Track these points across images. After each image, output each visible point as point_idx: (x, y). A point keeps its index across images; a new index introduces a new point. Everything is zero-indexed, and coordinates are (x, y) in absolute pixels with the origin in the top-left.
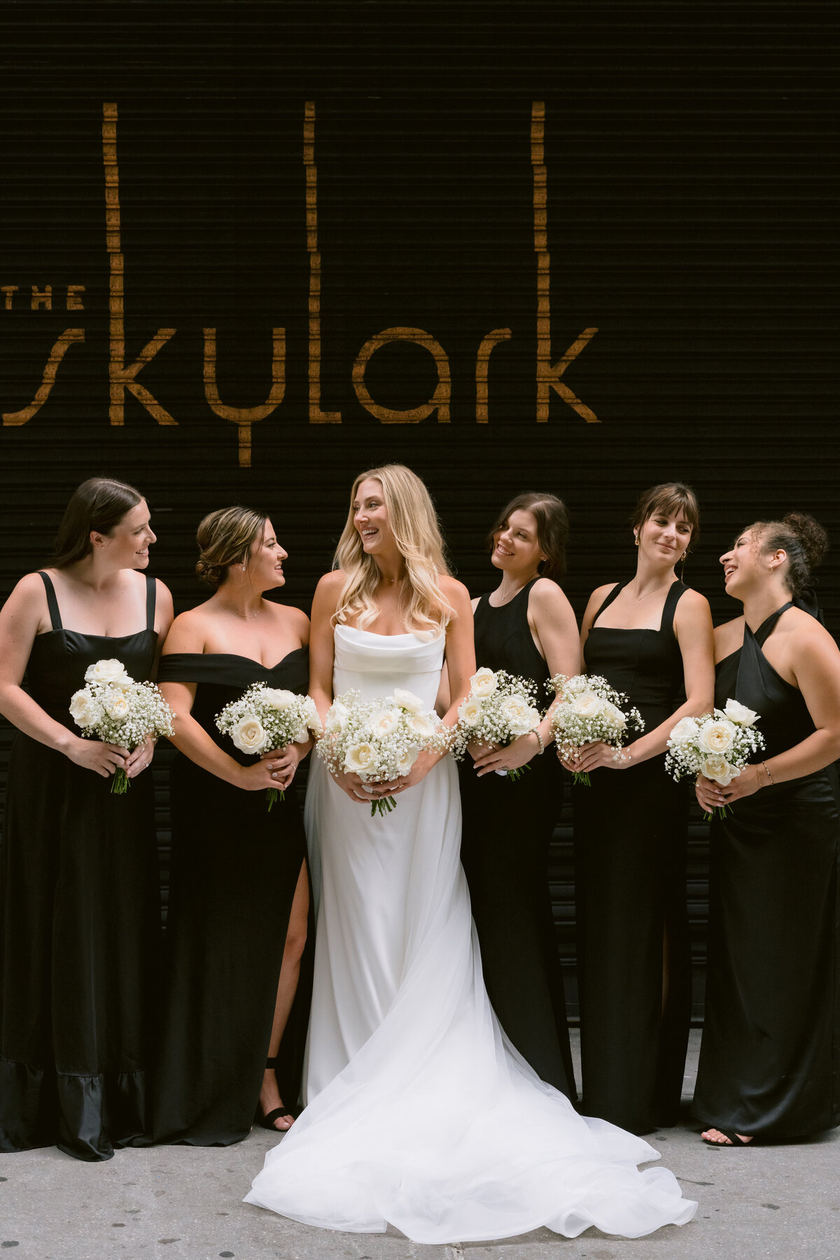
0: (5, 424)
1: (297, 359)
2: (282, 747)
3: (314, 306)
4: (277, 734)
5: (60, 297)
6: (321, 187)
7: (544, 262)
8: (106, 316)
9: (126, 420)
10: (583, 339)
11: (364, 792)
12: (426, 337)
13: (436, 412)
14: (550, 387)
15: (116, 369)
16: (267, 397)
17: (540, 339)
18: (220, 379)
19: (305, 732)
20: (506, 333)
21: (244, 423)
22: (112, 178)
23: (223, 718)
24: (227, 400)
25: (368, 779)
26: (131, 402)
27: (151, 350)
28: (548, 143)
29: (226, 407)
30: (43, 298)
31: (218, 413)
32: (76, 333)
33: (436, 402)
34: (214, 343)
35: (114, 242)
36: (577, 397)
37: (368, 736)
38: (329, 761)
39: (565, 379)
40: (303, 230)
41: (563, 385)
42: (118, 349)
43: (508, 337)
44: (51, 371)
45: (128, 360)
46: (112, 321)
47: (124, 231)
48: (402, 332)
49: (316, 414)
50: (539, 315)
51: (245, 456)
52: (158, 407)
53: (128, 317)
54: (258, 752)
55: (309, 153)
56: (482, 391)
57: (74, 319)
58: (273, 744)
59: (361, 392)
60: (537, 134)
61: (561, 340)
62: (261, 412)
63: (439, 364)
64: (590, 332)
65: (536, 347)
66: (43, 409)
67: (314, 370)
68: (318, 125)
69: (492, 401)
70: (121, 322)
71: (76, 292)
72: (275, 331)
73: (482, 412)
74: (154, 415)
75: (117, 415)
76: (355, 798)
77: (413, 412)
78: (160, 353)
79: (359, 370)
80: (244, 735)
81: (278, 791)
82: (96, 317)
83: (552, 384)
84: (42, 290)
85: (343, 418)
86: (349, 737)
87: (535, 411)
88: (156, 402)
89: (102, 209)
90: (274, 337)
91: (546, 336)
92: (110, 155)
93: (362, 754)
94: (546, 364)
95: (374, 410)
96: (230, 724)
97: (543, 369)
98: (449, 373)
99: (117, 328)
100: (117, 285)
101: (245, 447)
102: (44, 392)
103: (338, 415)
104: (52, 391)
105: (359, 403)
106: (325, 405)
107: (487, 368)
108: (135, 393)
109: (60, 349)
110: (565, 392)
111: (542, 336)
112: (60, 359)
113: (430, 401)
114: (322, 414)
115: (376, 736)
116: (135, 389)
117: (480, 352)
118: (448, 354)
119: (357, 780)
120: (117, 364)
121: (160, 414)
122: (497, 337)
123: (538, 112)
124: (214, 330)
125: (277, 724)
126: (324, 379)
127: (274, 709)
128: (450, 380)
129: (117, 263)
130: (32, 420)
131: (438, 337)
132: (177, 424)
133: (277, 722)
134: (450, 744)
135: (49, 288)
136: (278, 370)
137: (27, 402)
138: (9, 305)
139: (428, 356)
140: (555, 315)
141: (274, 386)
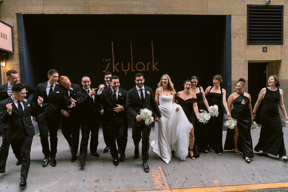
0: (103, 72)
1: (130, 65)
3: (132, 60)
5: (108, 60)
6: (132, 49)
7: (153, 56)
15: (114, 67)
18: (123, 67)
20: (150, 63)
22: (113, 49)
24: (124, 69)
27: (117, 65)
28: (153, 45)
30: (106, 60)
31: (123, 71)
32: (110, 63)
33: (143, 69)
35: (113, 55)
36: (157, 68)
40: (131, 53)
42: (114, 65)
44: (107, 67)
45: (115, 66)
47: (114, 54)
48: (140, 63)
49: (132, 70)
53: (115, 62)
55: (131, 46)
56: (148, 68)
57: (110, 62)
59: (137, 68)
60: (152, 44)
61: (155, 63)
62: (127, 70)
64: (157, 62)
67: (132, 66)
68: (132, 44)
73: (148, 70)
74: (117, 71)
75: (114, 71)
77: (141, 70)
79: (136, 66)
82: (111, 62)
85: (135, 71)
87: (153, 70)
88: (117, 69)
89: (112, 52)
90: (128, 63)
91: (153, 63)
92: (112, 47)
95: (138, 70)
97: (153, 66)
98: (145, 66)
99: (114, 63)
100: (113, 59)
101: (126, 74)
104: (107, 69)
107: (148, 66)
109: (108, 65)
110: (155, 68)
116: (115, 68)
117: (147, 64)
123: (152, 42)
124: (123, 63)
129: (113, 57)
131: (143, 63)
132: (119, 72)
136: (129, 66)
137: (105, 70)
138: (103, 61)
139: (143, 65)
140: (154, 61)
141: (128, 68)
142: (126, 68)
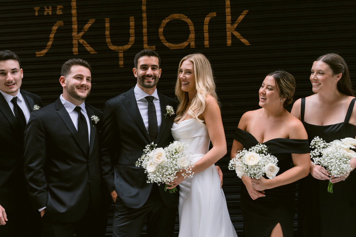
0: (37, 56)
1: (138, 27)
3: (144, 8)
5: (54, 9)
8: (71, 15)
9: (79, 52)
10: (243, 15)
12: (185, 17)
13: (190, 44)
15: (74, 34)
16: (128, 42)
17: (227, 15)
18: (111, 35)
20: (214, 14)
21: (121, 51)
24: (114, 43)
26: (80, 45)
27: (87, 26)
29: (114, 46)
30: (48, 11)
31: (111, 48)
32: (60, 23)
33: (190, 40)
34: (109, 23)
36: (242, 36)
39: (237, 29)
41: (236, 32)
42: (75, 27)
43: (215, 15)
44: (52, 36)
45: (79, 30)
46: (73, 17)
48: (176, 16)
49: (146, 46)
50: (226, 7)
51: (121, 63)
52: (90, 47)
53: (78, 16)
56: (206, 35)
57: (59, 17)
59: (162, 37)
61: (235, 15)
62: (127, 47)
63: (190, 27)
64: (245, 12)
65: (226, 18)
66: (50, 50)
67: (145, 30)
69: (210, 38)
70: (76, 17)
71: (59, 8)
72: (130, 18)
73: (207, 43)
74: (88, 50)
75: (75, 50)
77: (181, 44)
78: (90, 28)
79: (161, 30)
82: (67, 16)
83: (232, 32)
84: (48, 8)
85: (156, 48)
87: (226, 42)
88: (89, 45)
90: (130, 20)
91: (229, 14)
94: (230, 24)
95: (167, 44)
97: (228, 26)
98: (194, 30)
99: (74, 19)
100: (74, 4)
101: (121, 60)
102: (50, 43)
103: (154, 47)
104: (52, 43)
105: (161, 42)
106: (150, 43)
107: (208, 27)
108: (81, 43)
109: (55, 28)
110: (236, 34)
111: (228, 15)
112: (55, 32)
113: (187, 40)
114: (148, 47)
116: (81, 41)
117: (205, 21)
118: (193, 23)
120: (75, 33)
122: (211, 16)
124: (109, 19)
126: (149, 33)
128: (194, 32)
130: (46, 54)
131: (189, 17)
135: (50, 7)
136: (132, 31)
137: (44, 47)
138: (37, 14)
139: (186, 24)
140: (232, 6)
141: (131, 38)
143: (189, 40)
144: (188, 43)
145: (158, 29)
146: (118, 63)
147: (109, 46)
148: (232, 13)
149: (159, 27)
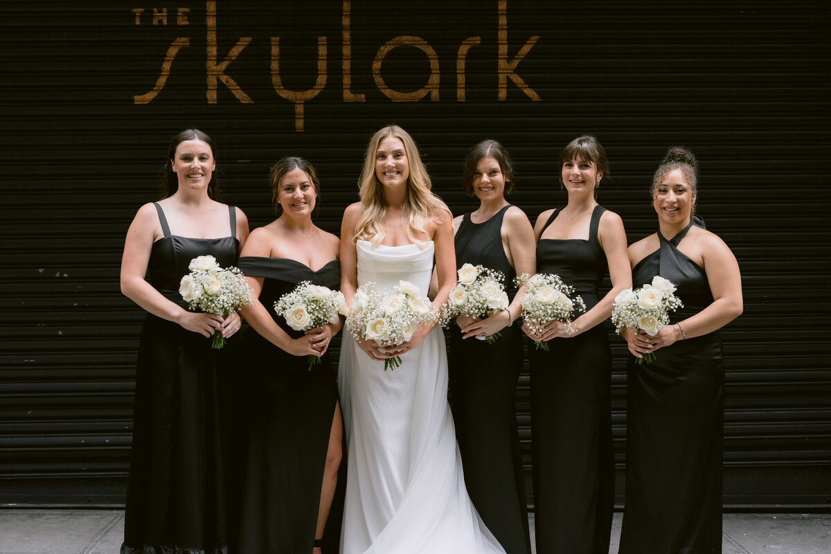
0: (136, 103)
1: (335, 57)
2: (320, 326)
3: (346, 22)
4: (317, 317)
5: (172, 16)
8: (204, 28)
9: (218, 99)
10: (530, 44)
11: (379, 353)
12: (422, 42)
13: (429, 93)
14: (507, 76)
15: (211, 65)
16: (314, 84)
17: (501, 44)
18: (283, 71)
19: (336, 316)
20: (477, 40)
21: (299, 102)
23: (280, 305)
24: (287, 85)
25: (382, 344)
26: (221, 87)
27: (235, 51)
29: (286, 91)
30: (161, 17)
31: (281, 95)
32: (184, 41)
33: (430, 87)
34: (278, 47)
36: (526, 83)
37: (383, 313)
38: (354, 332)
39: (517, 71)
41: (516, 75)
42: (213, 51)
43: (479, 42)
44: (167, 66)
45: (220, 59)
46: (208, 32)
48: (406, 39)
49: (348, 95)
50: (499, 27)
51: (300, 124)
52: (240, 91)
53: (219, 29)
54: (304, 329)
56: (461, 79)
57: (182, 31)
58: (314, 324)
59: (379, 80)
61: (515, 43)
62: (310, 94)
63: (431, 61)
64: (534, 39)
65: (498, 48)
66: (162, 92)
67: (347, 65)
69: (468, 85)
70: (214, 32)
71: (183, 13)
72: (320, 38)
73: (461, 93)
74: (237, 97)
75: (212, 96)
76: (374, 357)
77: (414, 94)
78: (241, 54)
79: (377, 65)
80: (294, 317)
81: (316, 357)
82: (197, 30)
83: (509, 75)
84: (160, 11)
85: (366, 99)
86: (369, 315)
87: (497, 93)
88: (238, 87)
90: (319, 43)
91: (504, 42)
93: (379, 326)
94: (505, 61)
95: (388, 93)
96: (284, 309)
97: (502, 64)
98: (438, 67)
99: (212, 37)
100: (211, 7)
101: (300, 118)
102: (162, 81)
103: (363, 96)
104: (167, 80)
105: (377, 88)
106: (354, 88)
107: (464, 64)
108: (224, 82)
109: (173, 52)
110: (517, 79)
111: (502, 42)
112: (172, 59)
113: (426, 87)
114: (352, 95)
115: (388, 313)
116: (224, 78)
117: (459, 53)
118: (438, 54)
119: (374, 345)
120: (212, 62)
121: (240, 95)
122: (471, 42)
124: (278, 38)
125: (317, 310)
126: (353, 71)
127: (316, 299)
128: (439, 72)
130: (154, 100)
131: (431, 42)
132: (253, 102)
133: (317, 308)
134: (439, 319)
135: (165, 10)
136: (322, 65)
137: (149, 88)
138: (138, 22)
139: (424, 56)
140: (510, 27)
141: (320, 76)
142: (299, 76)
143: (428, 87)
144: (427, 91)
145: (372, 64)
146: (294, 123)
147: (277, 91)
148: (510, 41)
149: (374, 59)
